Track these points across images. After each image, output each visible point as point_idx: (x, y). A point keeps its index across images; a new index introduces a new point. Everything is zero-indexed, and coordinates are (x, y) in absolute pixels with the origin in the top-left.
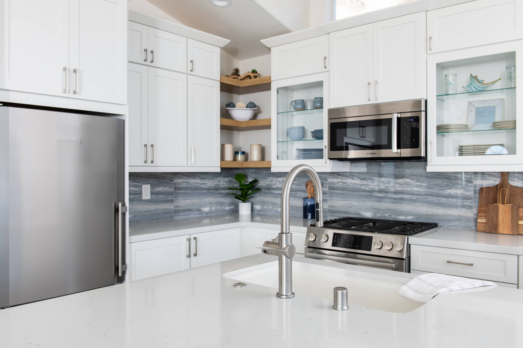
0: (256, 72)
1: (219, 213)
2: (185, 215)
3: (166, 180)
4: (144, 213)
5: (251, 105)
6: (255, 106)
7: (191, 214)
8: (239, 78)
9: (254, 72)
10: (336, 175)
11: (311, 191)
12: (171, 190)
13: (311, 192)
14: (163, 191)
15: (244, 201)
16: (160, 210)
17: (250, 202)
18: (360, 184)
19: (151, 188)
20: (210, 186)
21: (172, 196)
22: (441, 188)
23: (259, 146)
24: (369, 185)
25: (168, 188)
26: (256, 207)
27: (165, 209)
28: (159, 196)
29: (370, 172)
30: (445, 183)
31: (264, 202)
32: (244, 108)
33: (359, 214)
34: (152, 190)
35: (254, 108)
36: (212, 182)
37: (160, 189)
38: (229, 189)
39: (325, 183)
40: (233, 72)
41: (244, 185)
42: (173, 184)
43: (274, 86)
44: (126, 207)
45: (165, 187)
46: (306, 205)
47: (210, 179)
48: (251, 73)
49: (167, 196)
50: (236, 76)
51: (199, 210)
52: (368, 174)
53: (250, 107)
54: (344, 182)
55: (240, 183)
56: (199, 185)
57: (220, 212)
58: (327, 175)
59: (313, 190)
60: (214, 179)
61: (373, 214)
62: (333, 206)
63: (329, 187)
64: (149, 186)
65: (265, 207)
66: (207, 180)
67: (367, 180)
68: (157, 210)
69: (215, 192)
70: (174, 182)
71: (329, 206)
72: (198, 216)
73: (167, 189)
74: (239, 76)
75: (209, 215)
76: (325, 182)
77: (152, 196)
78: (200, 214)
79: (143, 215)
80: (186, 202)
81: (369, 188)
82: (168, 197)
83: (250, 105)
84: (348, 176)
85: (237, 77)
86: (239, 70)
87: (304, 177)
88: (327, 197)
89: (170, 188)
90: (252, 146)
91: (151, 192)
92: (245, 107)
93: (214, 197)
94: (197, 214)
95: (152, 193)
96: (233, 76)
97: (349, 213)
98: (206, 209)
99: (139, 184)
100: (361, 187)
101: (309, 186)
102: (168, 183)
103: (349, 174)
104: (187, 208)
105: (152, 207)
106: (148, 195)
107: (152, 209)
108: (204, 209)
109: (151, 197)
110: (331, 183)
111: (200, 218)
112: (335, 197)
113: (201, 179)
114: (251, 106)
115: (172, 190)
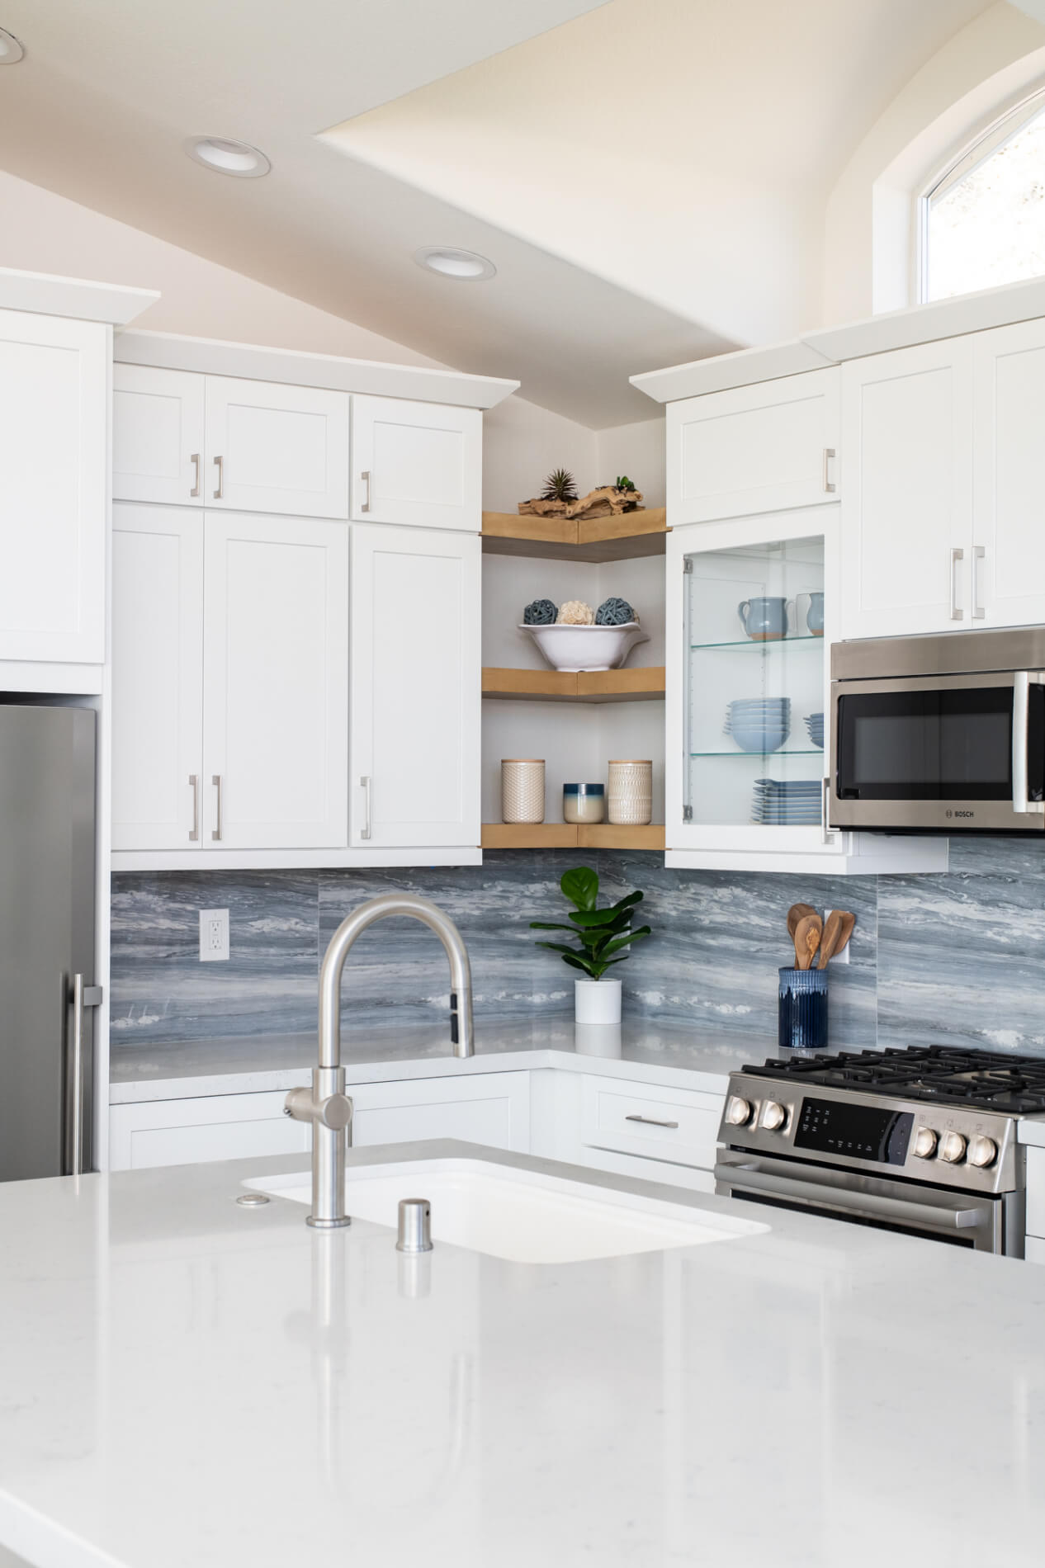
0: (631, 488)
1: (502, 1015)
2: (361, 1021)
3: (288, 894)
4: (207, 1011)
5: (615, 613)
6: (629, 614)
7: (384, 1019)
8: (571, 510)
9: (625, 486)
10: (903, 883)
11: (808, 941)
12: (309, 929)
13: (811, 947)
14: (279, 933)
15: (594, 975)
16: (265, 999)
17: (617, 977)
18: (979, 921)
19: (231, 922)
20: (464, 914)
21: (311, 950)
23: (644, 765)
24: (1008, 926)
25: (297, 923)
26: (645, 997)
27: (285, 997)
28: (263, 950)
29: (1013, 874)
31: (673, 980)
32: (586, 623)
33: (976, 1035)
34: (237, 927)
35: (621, 623)
36: (473, 901)
37: (267, 925)
38: (536, 925)
39: (868, 914)
40: (551, 489)
41: (594, 913)
42: (314, 907)
43: (677, 547)
44: (101, 988)
45: (286, 916)
46: (786, 996)
47: (463, 889)
48: (612, 492)
49: (292, 952)
50: (557, 504)
51: (421, 1001)
52: (1006, 882)
53: (610, 622)
54: (927, 913)
55: (580, 903)
57: (504, 1013)
58: (875, 884)
59: (818, 940)
60: (482, 888)
61: (1022, 1038)
62: (893, 1003)
63: (881, 927)
64: (224, 914)
65: (676, 999)
67: (1000, 905)
68: (255, 999)
69: (484, 935)
70: (320, 900)
71: (881, 1002)
72: (416, 1024)
73: (293, 927)
74: (570, 500)
76: (869, 909)
77: (238, 949)
78: (425, 1018)
79: (200, 1017)
80: (368, 972)
81: (1008, 936)
82: (296, 955)
83: (607, 613)
84: (941, 887)
85: (563, 508)
86: (568, 481)
87: (800, 886)
88: (874, 965)
89: (304, 920)
90: (614, 765)
91: (231, 935)
92: (590, 618)
94: (411, 1018)
95: (234, 942)
96: (547, 505)
97: (944, 1031)
99: (190, 907)
100: (982, 932)
101: (802, 925)
102: (298, 904)
103: (945, 880)
105: (237, 989)
106: (220, 948)
107: (236, 996)
109: (232, 954)
110: (887, 914)
111: (424, 1032)
112: (901, 966)
114: (610, 614)
115: (313, 928)
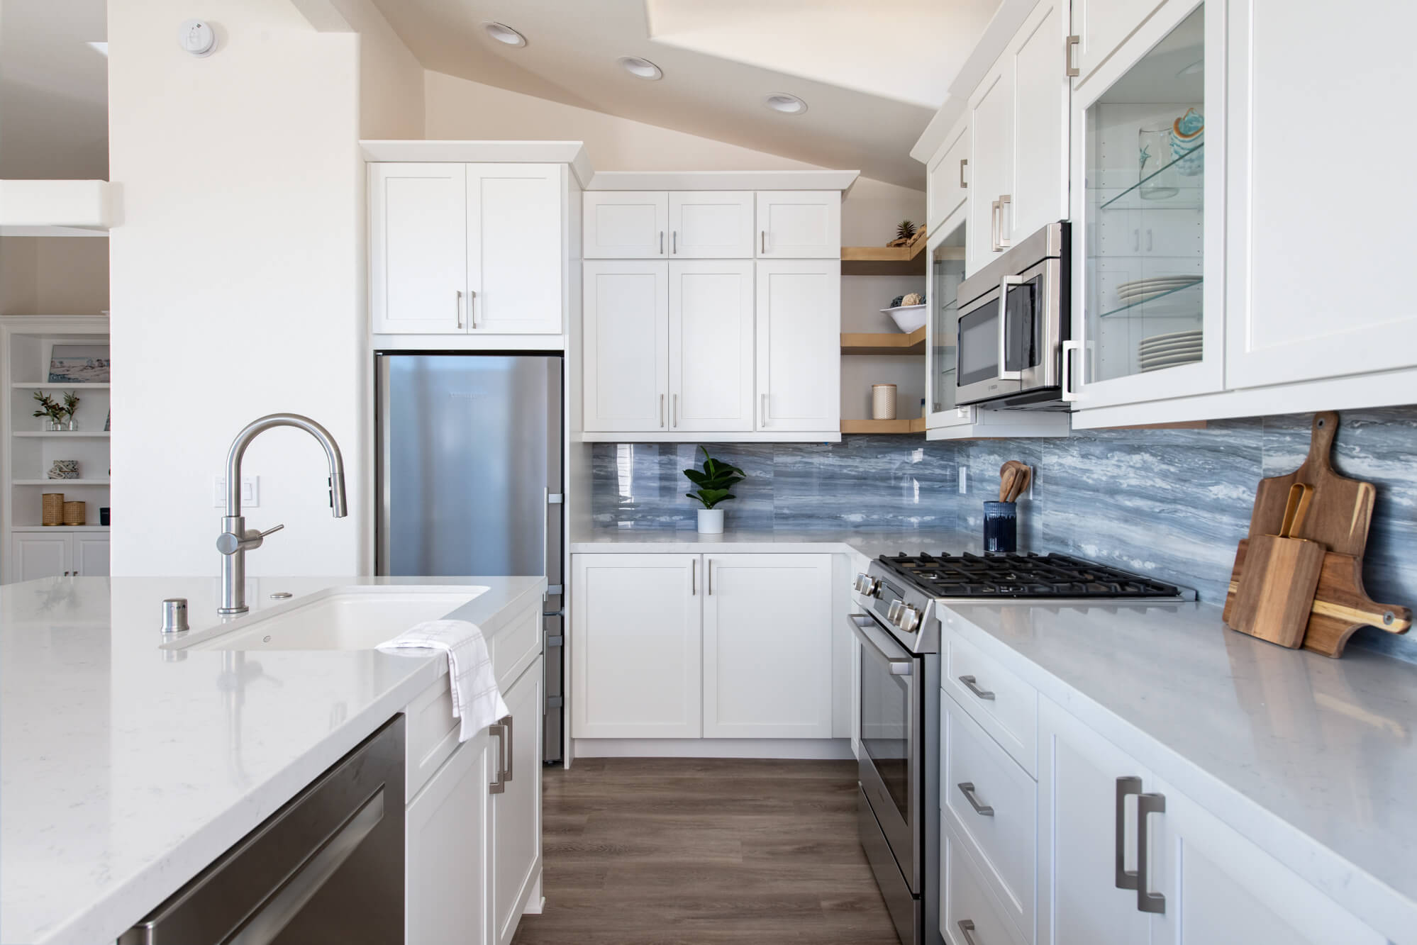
10: (1051, 446)
20: (865, 471)
22: (1202, 482)
30: (1208, 464)
51: (837, 517)
56: (837, 470)
58: (1042, 447)
60: (877, 458)
61: (1098, 551)
66: (858, 460)
72: (835, 528)
75: (861, 529)
78: (840, 525)
89: (766, 472)
93: (876, 494)
94: (831, 525)
98: (856, 518)
104: (804, 512)
108: (850, 516)
110: (1046, 466)
112: (1051, 500)
113: (841, 457)
115: (770, 476)
